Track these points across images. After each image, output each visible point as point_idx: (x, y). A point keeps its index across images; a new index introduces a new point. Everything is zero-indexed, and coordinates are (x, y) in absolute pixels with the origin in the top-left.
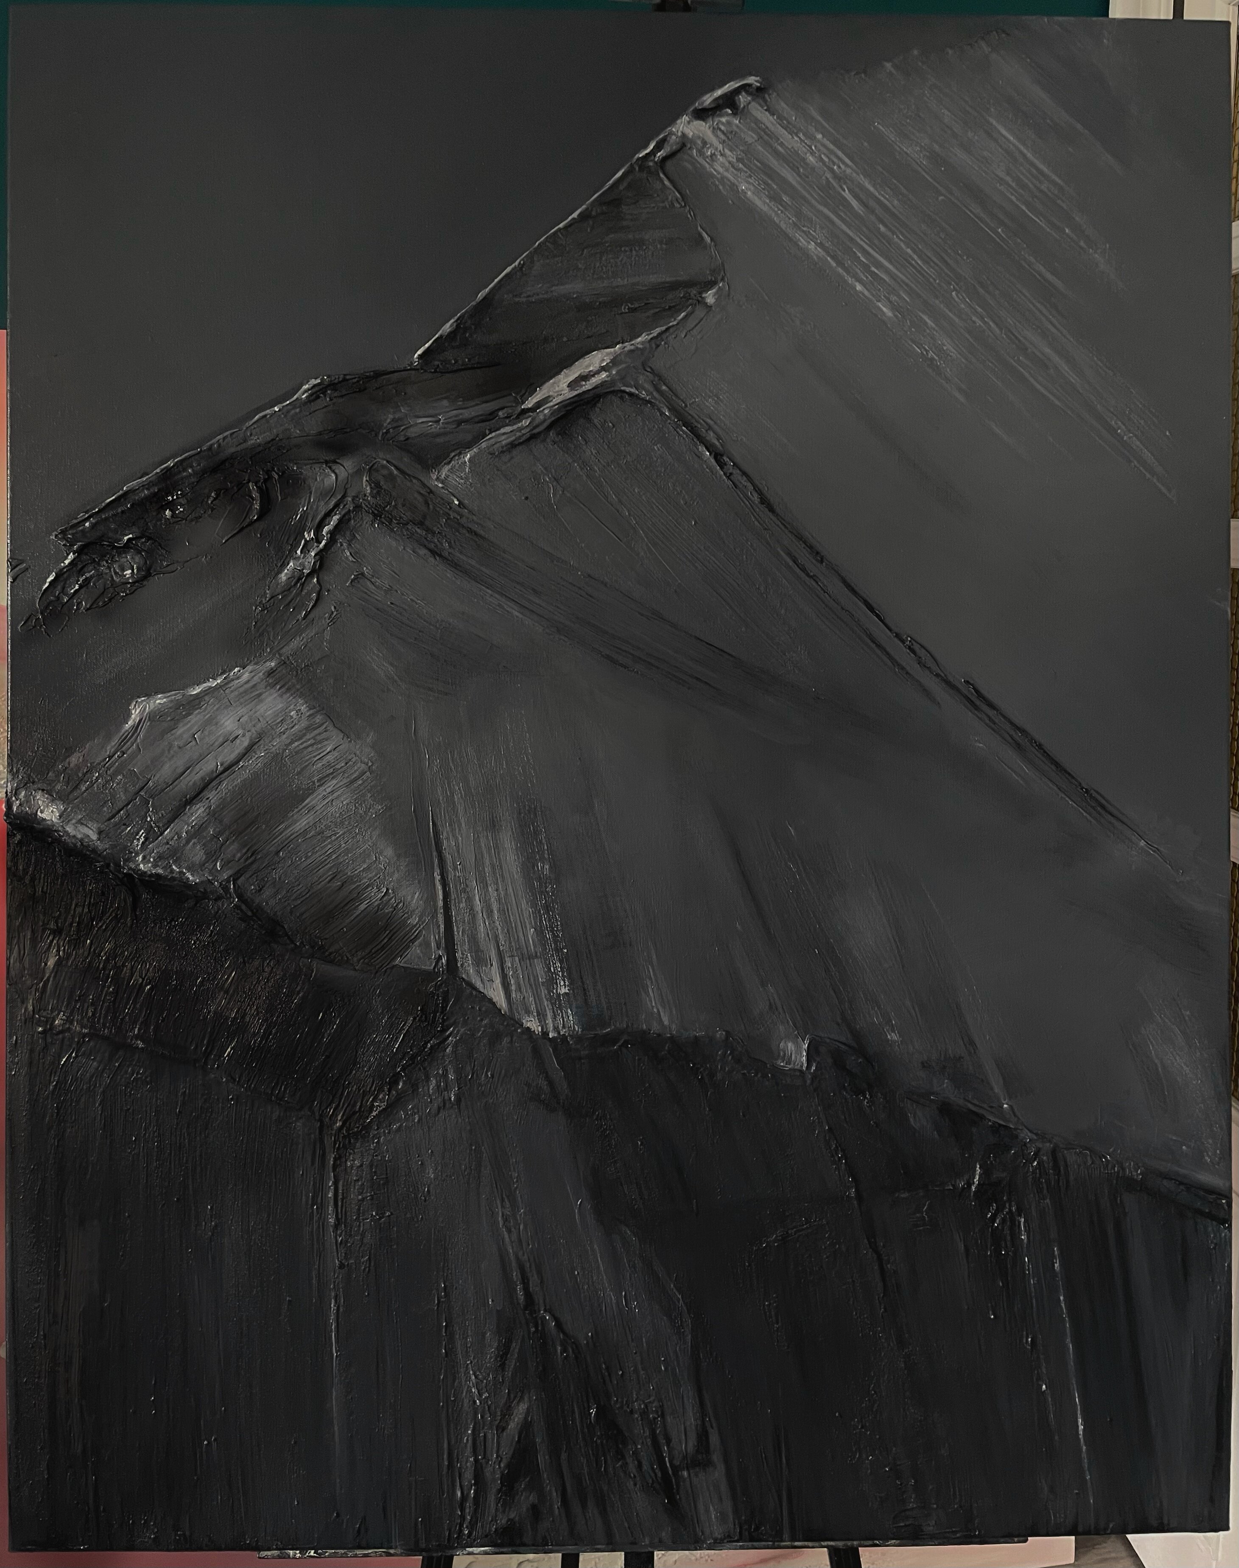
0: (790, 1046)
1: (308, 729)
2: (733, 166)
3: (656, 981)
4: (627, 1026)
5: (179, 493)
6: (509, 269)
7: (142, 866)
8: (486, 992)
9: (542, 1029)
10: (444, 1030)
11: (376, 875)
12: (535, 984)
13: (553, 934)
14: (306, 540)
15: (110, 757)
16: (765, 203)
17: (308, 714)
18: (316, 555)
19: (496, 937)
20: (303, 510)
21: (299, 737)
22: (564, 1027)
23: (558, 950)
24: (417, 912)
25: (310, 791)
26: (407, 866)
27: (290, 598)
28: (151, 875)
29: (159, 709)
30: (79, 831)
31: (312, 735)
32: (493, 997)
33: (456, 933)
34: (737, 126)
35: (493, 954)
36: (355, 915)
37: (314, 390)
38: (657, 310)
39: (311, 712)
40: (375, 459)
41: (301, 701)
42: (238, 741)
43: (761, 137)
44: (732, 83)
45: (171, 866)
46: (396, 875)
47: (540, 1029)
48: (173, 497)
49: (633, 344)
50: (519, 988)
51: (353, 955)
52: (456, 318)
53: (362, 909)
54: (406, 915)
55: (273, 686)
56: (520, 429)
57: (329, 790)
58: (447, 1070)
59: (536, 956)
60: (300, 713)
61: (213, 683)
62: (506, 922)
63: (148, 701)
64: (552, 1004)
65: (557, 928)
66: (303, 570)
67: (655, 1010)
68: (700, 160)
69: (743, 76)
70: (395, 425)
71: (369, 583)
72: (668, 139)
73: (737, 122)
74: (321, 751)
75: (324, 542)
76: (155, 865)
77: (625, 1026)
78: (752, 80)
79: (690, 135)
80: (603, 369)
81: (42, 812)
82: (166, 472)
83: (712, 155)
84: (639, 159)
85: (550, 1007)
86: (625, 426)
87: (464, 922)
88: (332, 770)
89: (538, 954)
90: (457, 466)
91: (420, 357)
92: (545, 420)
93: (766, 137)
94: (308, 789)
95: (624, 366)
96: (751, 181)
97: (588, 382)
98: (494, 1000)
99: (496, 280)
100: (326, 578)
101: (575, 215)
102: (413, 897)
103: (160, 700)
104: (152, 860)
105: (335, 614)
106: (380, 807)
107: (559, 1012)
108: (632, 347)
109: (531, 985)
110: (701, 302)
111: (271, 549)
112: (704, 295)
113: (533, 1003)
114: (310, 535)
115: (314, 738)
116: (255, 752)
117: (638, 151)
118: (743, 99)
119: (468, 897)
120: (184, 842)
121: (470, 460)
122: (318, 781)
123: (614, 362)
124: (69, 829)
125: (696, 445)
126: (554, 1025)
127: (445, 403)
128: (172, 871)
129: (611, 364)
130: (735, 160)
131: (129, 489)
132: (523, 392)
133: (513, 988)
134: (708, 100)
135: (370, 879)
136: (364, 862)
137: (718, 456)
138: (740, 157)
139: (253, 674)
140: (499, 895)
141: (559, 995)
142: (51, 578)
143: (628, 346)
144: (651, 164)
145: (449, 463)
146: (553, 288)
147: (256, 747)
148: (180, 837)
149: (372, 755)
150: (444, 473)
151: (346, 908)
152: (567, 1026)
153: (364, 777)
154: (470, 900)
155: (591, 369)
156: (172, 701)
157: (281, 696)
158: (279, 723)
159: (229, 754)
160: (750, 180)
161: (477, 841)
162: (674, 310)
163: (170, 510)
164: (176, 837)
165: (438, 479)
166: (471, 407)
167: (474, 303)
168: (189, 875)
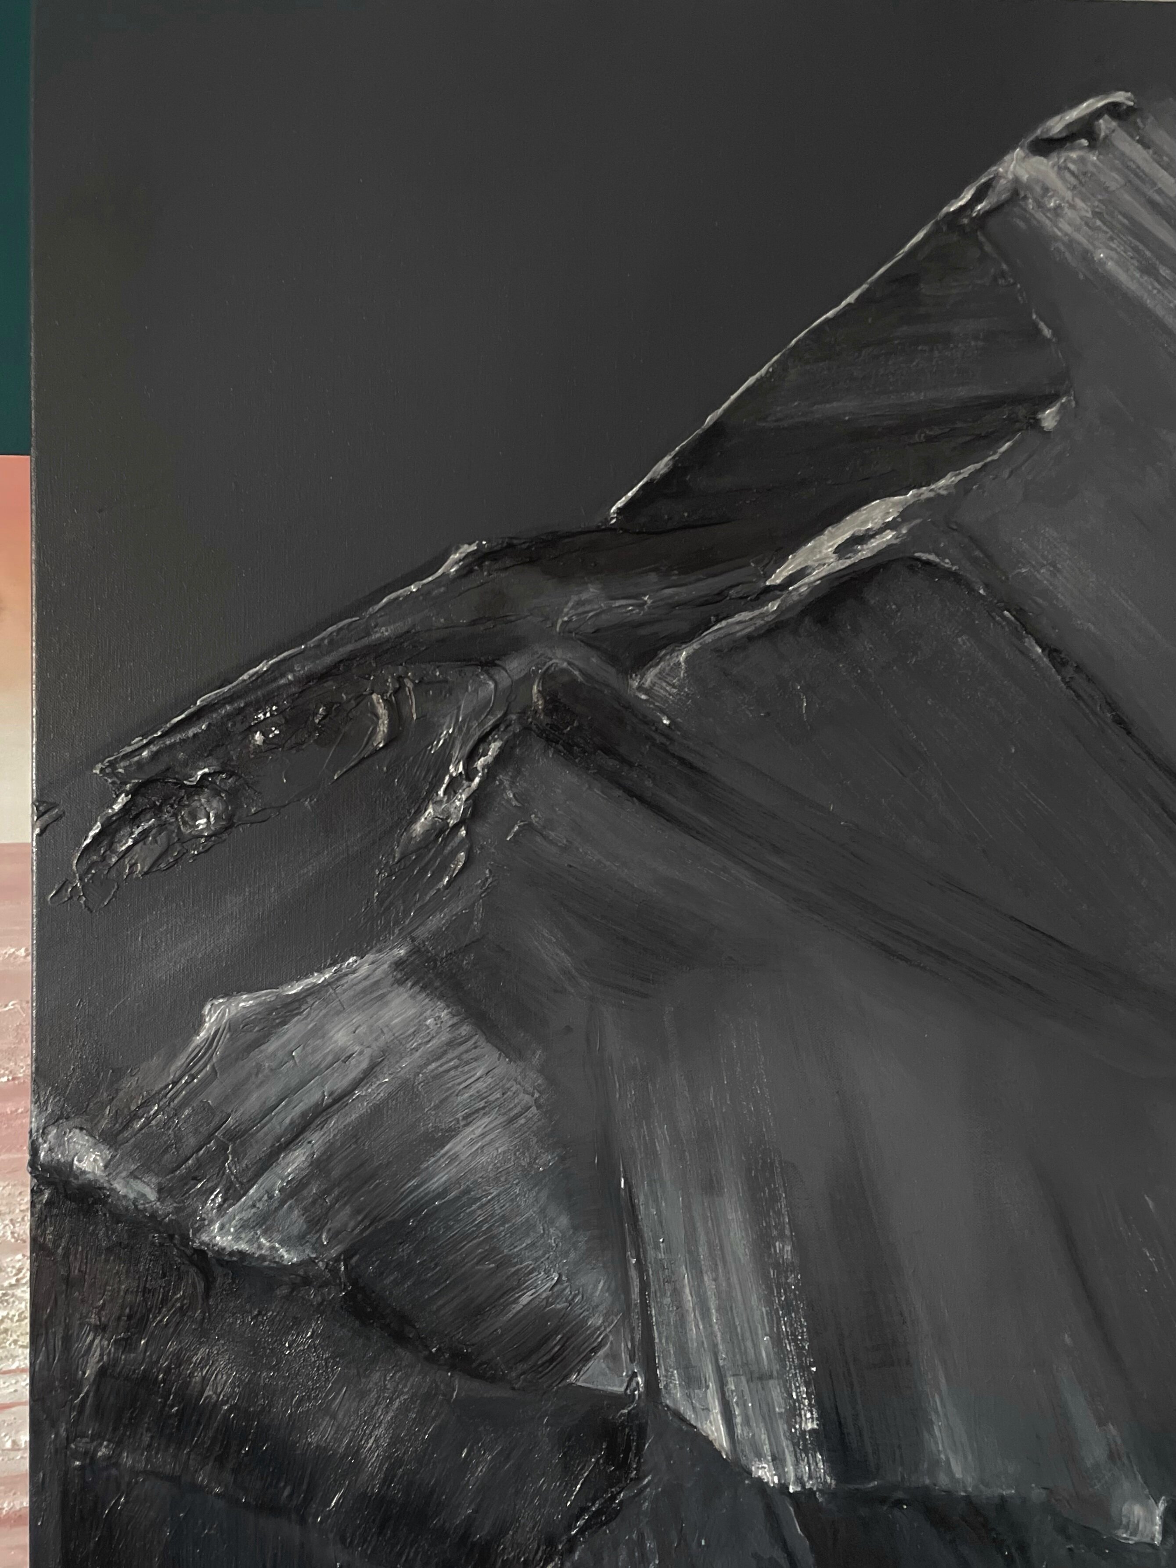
0: (1138, 1510)
1: (451, 1044)
2: (1087, 224)
3: (945, 1415)
4: (903, 1478)
5: (274, 708)
6: (751, 380)
7: (218, 1238)
8: (699, 1426)
9: (779, 1480)
10: (639, 1479)
11: (544, 1255)
12: (769, 1416)
13: (797, 1345)
14: (451, 776)
15: (175, 1083)
16: (1133, 278)
17: (450, 1023)
18: (467, 799)
19: (715, 1345)
20: (448, 732)
21: (437, 1056)
22: (810, 1478)
23: (804, 1368)
24: (601, 1308)
25: (451, 1133)
26: (586, 1242)
27: (427, 859)
28: (232, 1253)
29: (243, 1015)
30: (131, 1188)
31: (456, 1052)
32: (710, 1433)
33: (657, 1340)
34: (1094, 165)
35: (709, 1371)
36: (514, 1311)
37: (467, 561)
38: (968, 438)
39: (455, 1020)
40: (551, 659)
41: (440, 1004)
42: (353, 1061)
43: (1130, 182)
44: (1091, 101)
45: (258, 1238)
46: (572, 1255)
47: (776, 1481)
48: (265, 714)
49: (932, 490)
50: (747, 1422)
51: (511, 1368)
52: (673, 453)
53: (525, 1302)
54: (586, 1313)
55: (400, 982)
56: (762, 616)
57: (478, 1132)
58: (642, 1534)
59: (771, 1377)
60: (439, 1022)
61: (319, 979)
62: (730, 1327)
63: (228, 1002)
64: (794, 1444)
65: (802, 1336)
66: (447, 818)
67: (943, 1457)
68: (1039, 215)
69: (1106, 92)
70: (581, 610)
71: (539, 839)
72: (994, 183)
73: (1095, 158)
74: (468, 1075)
75: (477, 780)
76: (237, 1239)
77: (900, 1479)
78: (1120, 97)
79: (1025, 177)
80: (887, 526)
81: (79, 1161)
82: (257, 679)
83: (1058, 207)
84: (948, 214)
85: (791, 1449)
86: (916, 610)
87: (669, 1324)
88: (482, 1104)
89: (775, 1373)
90: (668, 668)
91: (620, 511)
92: (800, 601)
93: (1137, 182)
94: (450, 1130)
95: (918, 521)
96: (1114, 246)
97: (865, 547)
98: (710, 1439)
99: (733, 397)
100: (478, 830)
101: (851, 299)
102: (595, 1287)
103: (245, 1002)
104: (232, 1230)
105: (490, 881)
106: (549, 1157)
107: (803, 1455)
108: (932, 494)
109: (764, 1418)
110: (1035, 424)
111: (402, 788)
112: (1040, 416)
113: (767, 1442)
114: (456, 769)
115: (459, 1057)
116: (376, 1077)
117: (947, 202)
118: (1105, 125)
119: (675, 1289)
120: (276, 1204)
121: (687, 661)
122: (464, 1118)
123: (905, 515)
124: (119, 1186)
125: (1021, 638)
126: (796, 1475)
127: (653, 577)
128: (260, 1247)
129: (899, 520)
130: (1089, 215)
131: (205, 703)
132: (766, 561)
133: (738, 1420)
134: (1056, 125)
135: (536, 1260)
136: (528, 1235)
137: (1052, 652)
138: (1097, 210)
139: (374, 966)
140: (718, 1287)
141: (803, 1433)
142: (95, 830)
143: (925, 492)
144: (966, 221)
145: (658, 664)
146: (815, 407)
147: (378, 1068)
148: (271, 1197)
149: (539, 1082)
150: (649, 680)
151: (502, 1301)
152: (814, 1475)
153: (528, 1114)
154: (677, 1293)
155: (870, 526)
156: (260, 1004)
157: (413, 997)
158: (410, 1035)
159: (338, 1082)
160: (1111, 244)
161: (688, 1207)
162: (992, 439)
163: (263, 733)
164: (266, 1197)
165: (640, 688)
166: (690, 583)
167: (699, 431)
168: (282, 1251)
